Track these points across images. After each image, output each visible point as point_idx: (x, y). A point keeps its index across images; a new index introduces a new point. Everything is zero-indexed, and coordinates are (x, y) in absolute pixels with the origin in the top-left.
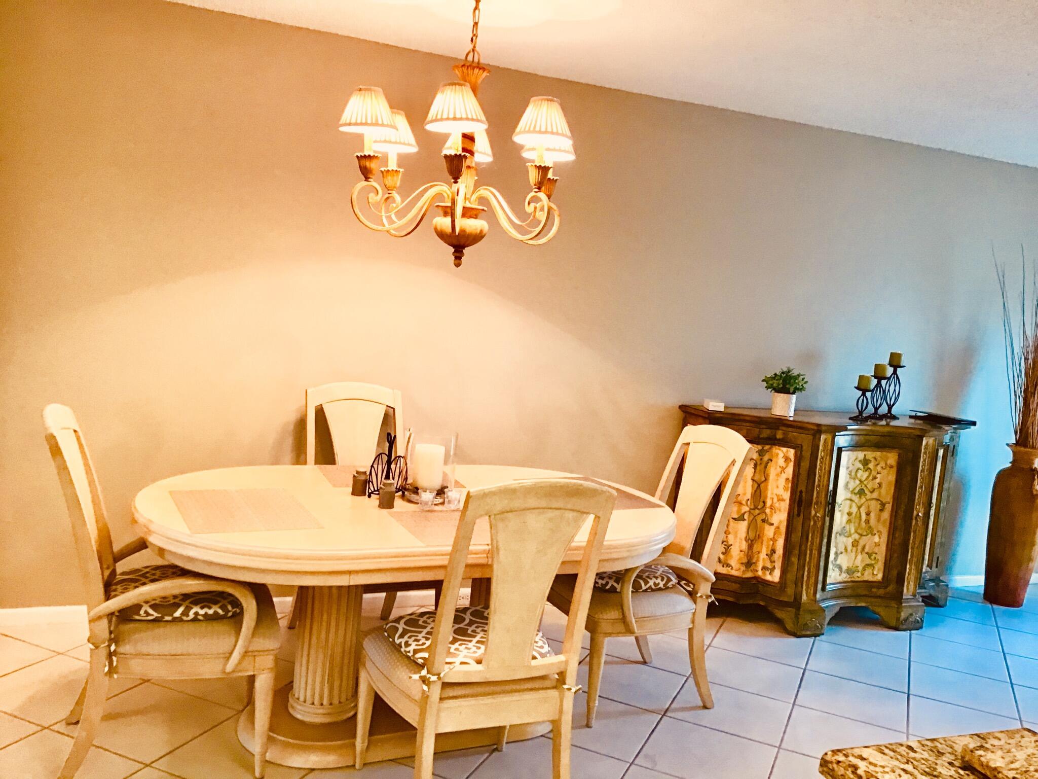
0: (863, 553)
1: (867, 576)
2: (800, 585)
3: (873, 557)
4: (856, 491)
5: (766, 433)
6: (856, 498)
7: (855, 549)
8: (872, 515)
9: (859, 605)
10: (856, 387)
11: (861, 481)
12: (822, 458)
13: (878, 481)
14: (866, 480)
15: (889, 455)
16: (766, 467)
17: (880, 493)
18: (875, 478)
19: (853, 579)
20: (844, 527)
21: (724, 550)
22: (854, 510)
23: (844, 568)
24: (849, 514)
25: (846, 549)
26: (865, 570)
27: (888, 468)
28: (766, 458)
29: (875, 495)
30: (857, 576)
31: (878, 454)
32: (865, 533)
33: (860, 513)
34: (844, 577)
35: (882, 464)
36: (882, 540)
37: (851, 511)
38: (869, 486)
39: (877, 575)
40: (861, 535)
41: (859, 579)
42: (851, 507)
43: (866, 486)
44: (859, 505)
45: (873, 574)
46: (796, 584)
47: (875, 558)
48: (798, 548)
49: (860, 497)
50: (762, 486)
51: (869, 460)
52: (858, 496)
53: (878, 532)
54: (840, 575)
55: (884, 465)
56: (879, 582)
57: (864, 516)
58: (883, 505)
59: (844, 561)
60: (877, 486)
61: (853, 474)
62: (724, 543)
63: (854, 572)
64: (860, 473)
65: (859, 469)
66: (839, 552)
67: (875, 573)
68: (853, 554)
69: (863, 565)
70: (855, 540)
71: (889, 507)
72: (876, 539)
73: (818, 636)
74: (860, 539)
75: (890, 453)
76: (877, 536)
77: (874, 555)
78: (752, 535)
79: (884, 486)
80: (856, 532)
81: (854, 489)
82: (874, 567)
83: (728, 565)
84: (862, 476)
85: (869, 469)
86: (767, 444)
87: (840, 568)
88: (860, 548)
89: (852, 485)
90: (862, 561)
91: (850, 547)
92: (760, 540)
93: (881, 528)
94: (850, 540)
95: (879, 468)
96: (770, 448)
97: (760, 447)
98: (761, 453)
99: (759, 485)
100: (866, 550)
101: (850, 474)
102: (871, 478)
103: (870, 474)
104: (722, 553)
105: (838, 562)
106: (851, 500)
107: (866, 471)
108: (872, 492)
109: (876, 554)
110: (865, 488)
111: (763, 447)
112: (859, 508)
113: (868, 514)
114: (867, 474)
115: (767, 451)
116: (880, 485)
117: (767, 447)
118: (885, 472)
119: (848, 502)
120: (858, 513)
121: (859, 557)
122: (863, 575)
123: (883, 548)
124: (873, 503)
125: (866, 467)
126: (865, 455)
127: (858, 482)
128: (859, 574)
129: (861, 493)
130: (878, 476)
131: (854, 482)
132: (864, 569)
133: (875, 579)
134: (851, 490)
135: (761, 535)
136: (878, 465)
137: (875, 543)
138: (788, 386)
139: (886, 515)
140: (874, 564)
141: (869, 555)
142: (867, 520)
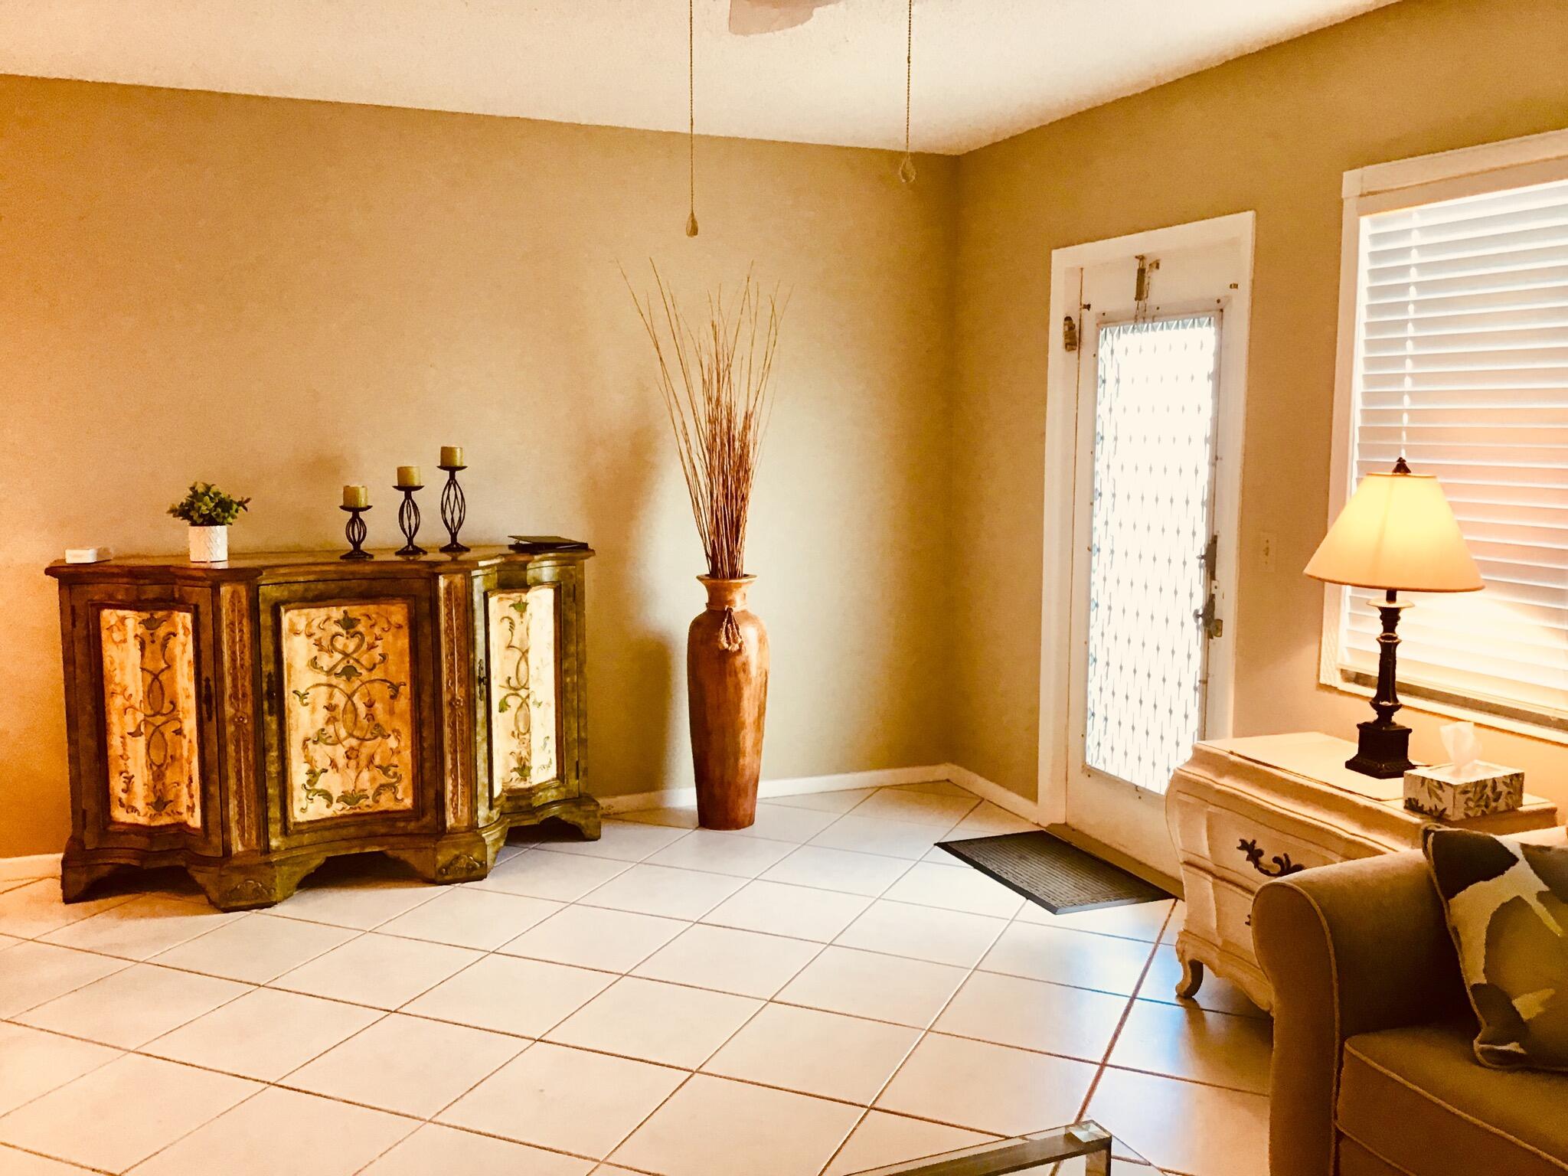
0: (371, 766)
1: (386, 803)
3: (391, 773)
4: (339, 670)
5: (152, 591)
6: (341, 683)
7: (353, 763)
8: (378, 706)
9: (368, 850)
11: (346, 655)
13: (379, 650)
14: (354, 651)
15: (393, 608)
16: (164, 646)
17: (386, 671)
18: (371, 647)
19: (356, 811)
20: (324, 730)
21: (124, 786)
22: (340, 700)
23: (336, 794)
24: (330, 708)
25: (333, 764)
26: (380, 794)
27: (393, 630)
28: (162, 632)
29: (378, 674)
30: (366, 805)
31: (372, 608)
32: (369, 736)
33: (353, 704)
34: (337, 809)
35: (382, 625)
36: (402, 744)
37: (333, 702)
38: (364, 660)
39: (402, 800)
40: (363, 740)
41: (370, 810)
42: (331, 696)
43: (357, 661)
44: (349, 693)
45: (396, 799)
46: (223, 828)
47: (395, 774)
48: (217, 770)
49: (349, 679)
50: (163, 677)
51: (355, 619)
52: (344, 678)
53: (393, 731)
54: (328, 806)
55: (386, 626)
56: (408, 810)
57: (362, 710)
58: (395, 689)
59: (335, 783)
60: (378, 658)
61: (325, 643)
62: (124, 775)
63: (359, 800)
64: (340, 643)
65: (338, 634)
66: (318, 770)
67: (399, 796)
68: (352, 774)
69: (377, 785)
70: (352, 748)
71: (405, 690)
72: (392, 742)
74: (360, 745)
75: (393, 604)
76: (392, 737)
77: (393, 769)
78: (157, 758)
79: (391, 657)
80: (350, 735)
81: (335, 666)
82: (395, 788)
83: (134, 810)
84: (345, 645)
85: (358, 633)
86: (161, 609)
87: (327, 796)
88: (363, 761)
89: (326, 661)
90: (373, 780)
91: (341, 761)
93: (398, 724)
94: (340, 752)
95: (377, 631)
96: (169, 616)
97: (145, 615)
98: (150, 624)
99: (156, 677)
100: (377, 761)
101: (318, 644)
102: (365, 646)
103: (361, 641)
104: (123, 790)
105: (319, 786)
106: (330, 686)
107: (353, 636)
108: (370, 670)
109: (397, 766)
110: (356, 665)
111: (152, 615)
112: (350, 697)
113: (370, 705)
114: (355, 641)
115: (161, 621)
116: (384, 657)
117: (159, 614)
118: (389, 637)
119: (324, 689)
120: (349, 704)
121: (365, 775)
122: (376, 802)
123: (407, 755)
124: (376, 687)
125: (352, 631)
126: (345, 612)
127: (338, 656)
128: (370, 802)
129: (349, 672)
130: (378, 643)
131: (331, 657)
132: (378, 793)
133: (400, 807)
134: (324, 669)
136: (372, 626)
137: (391, 749)
139: (404, 703)
140: (395, 782)
141: (385, 770)
142: (370, 717)
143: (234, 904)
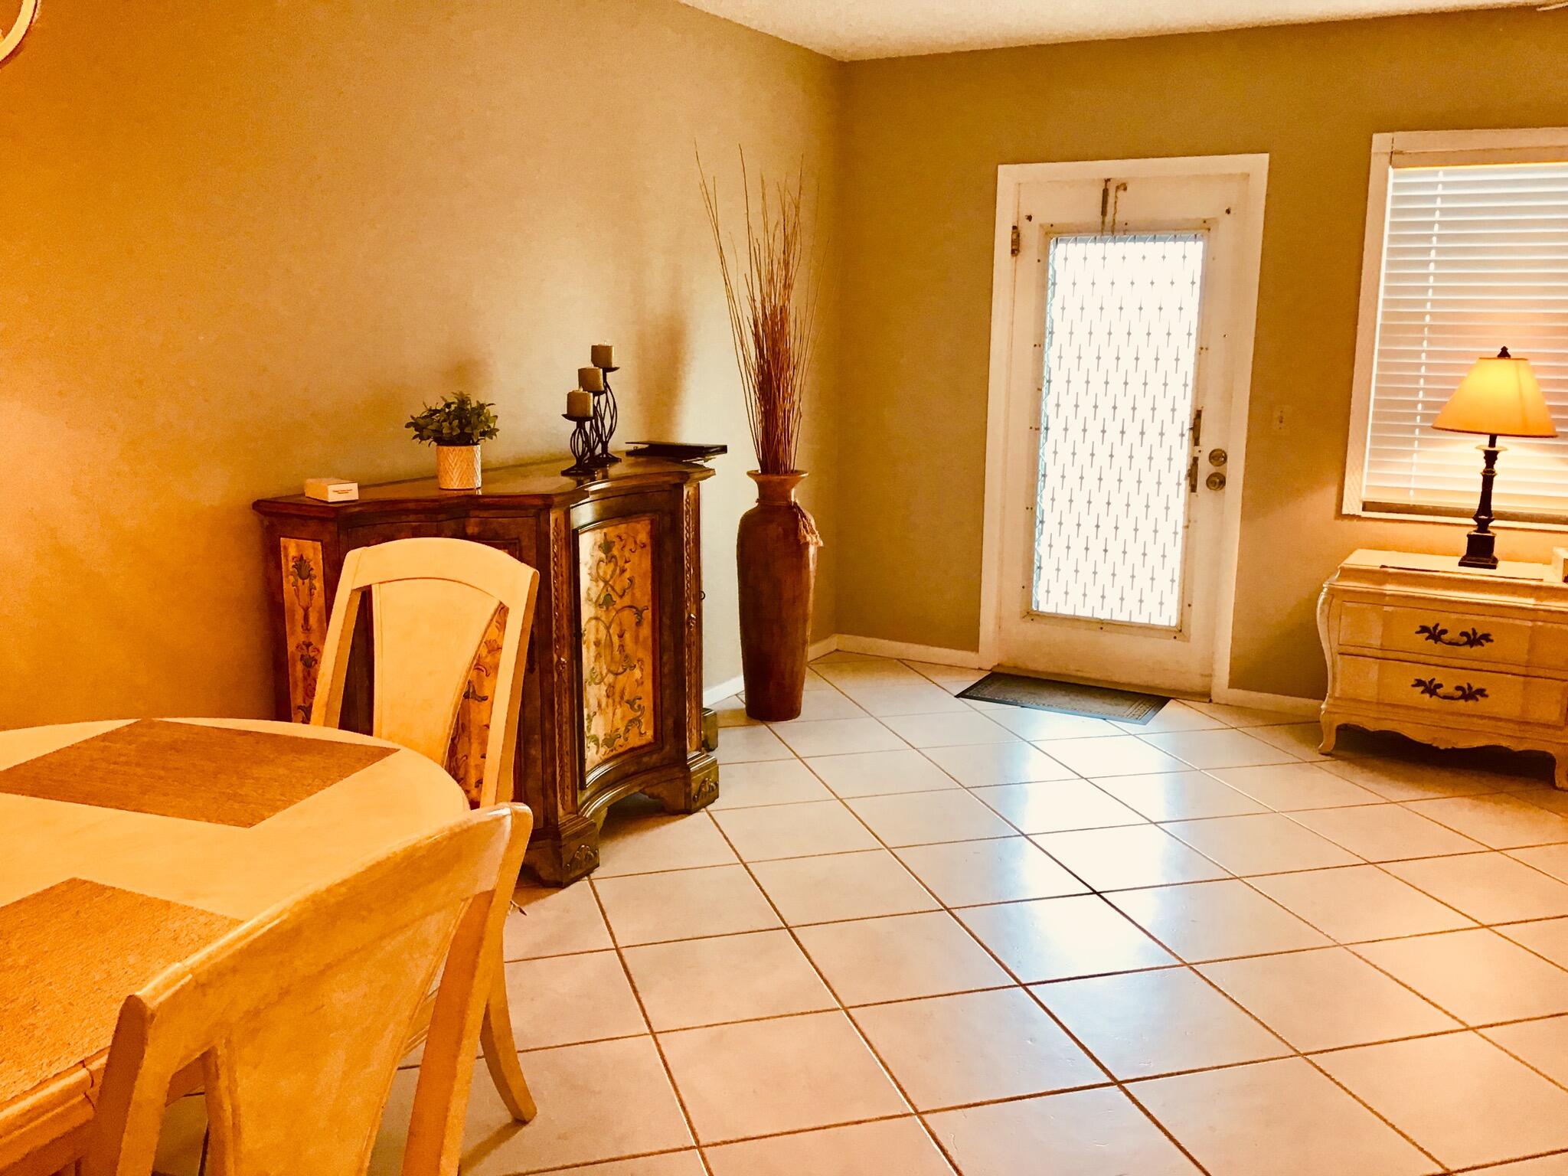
0: (623, 703)
1: (635, 741)
2: (550, 792)
3: (636, 707)
4: (601, 601)
5: (449, 527)
6: (601, 613)
7: (611, 701)
8: (627, 636)
10: (564, 415)
11: (605, 582)
12: (556, 555)
13: (627, 575)
14: (611, 577)
15: (639, 526)
17: (633, 595)
18: (623, 571)
19: (614, 752)
20: (593, 668)
22: (603, 634)
23: (601, 738)
24: (598, 644)
25: (599, 705)
27: (639, 550)
29: (627, 600)
30: (621, 745)
31: (623, 528)
32: (621, 670)
33: (611, 637)
34: (604, 753)
35: (631, 545)
36: (645, 672)
37: (599, 636)
38: (618, 588)
39: (645, 733)
40: (617, 674)
41: (624, 749)
42: (598, 630)
43: (613, 589)
44: (608, 624)
45: (641, 734)
46: (545, 796)
47: (639, 706)
48: (538, 730)
49: (608, 609)
51: (612, 541)
52: (605, 608)
53: (639, 661)
54: (600, 751)
55: (633, 547)
56: (649, 744)
57: (616, 641)
58: (639, 613)
59: (600, 726)
60: (627, 584)
61: (596, 571)
63: (615, 740)
64: (603, 567)
65: (600, 561)
66: (591, 714)
67: (643, 730)
68: (611, 713)
69: (626, 722)
70: (610, 685)
71: (648, 615)
72: (637, 673)
73: (591, 871)
74: (615, 681)
75: (638, 522)
76: (637, 668)
77: (638, 702)
79: (637, 581)
80: (609, 671)
81: (599, 598)
82: (640, 721)
84: (606, 572)
85: (614, 557)
87: (598, 740)
88: (617, 699)
89: (595, 592)
90: (623, 717)
91: (604, 701)
92: (466, 733)
93: (641, 654)
94: (604, 689)
95: (627, 553)
100: (626, 698)
101: (592, 573)
102: (618, 571)
103: (616, 564)
105: (594, 731)
106: (598, 618)
107: (610, 562)
108: (621, 597)
109: (640, 699)
110: (612, 593)
112: (608, 628)
113: (621, 636)
114: (612, 566)
116: (631, 581)
118: (635, 558)
119: (593, 622)
120: (608, 638)
121: (619, 712)
122: (626, 739)
123: (648, 685)
124: (627, 613)
125: (609, 555)
126: (605, 534)
127: (602, 584)
128: (622, 741)
129: (608, 602)
130: (627, 566)
131: (598, 586)
132: (627, 730)
133: (644, 742)
134: (594, 600)
135: (466, 723)
136: (624, 547)
137: (636, 680)
138: (467, 430)
139: (646, 631)
140: (639, 716)
141: (631, 703)
142: (622, 647)
143: (572, 875)
